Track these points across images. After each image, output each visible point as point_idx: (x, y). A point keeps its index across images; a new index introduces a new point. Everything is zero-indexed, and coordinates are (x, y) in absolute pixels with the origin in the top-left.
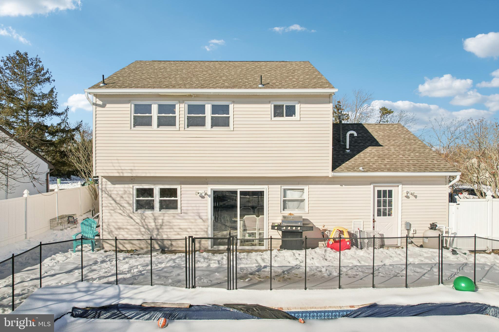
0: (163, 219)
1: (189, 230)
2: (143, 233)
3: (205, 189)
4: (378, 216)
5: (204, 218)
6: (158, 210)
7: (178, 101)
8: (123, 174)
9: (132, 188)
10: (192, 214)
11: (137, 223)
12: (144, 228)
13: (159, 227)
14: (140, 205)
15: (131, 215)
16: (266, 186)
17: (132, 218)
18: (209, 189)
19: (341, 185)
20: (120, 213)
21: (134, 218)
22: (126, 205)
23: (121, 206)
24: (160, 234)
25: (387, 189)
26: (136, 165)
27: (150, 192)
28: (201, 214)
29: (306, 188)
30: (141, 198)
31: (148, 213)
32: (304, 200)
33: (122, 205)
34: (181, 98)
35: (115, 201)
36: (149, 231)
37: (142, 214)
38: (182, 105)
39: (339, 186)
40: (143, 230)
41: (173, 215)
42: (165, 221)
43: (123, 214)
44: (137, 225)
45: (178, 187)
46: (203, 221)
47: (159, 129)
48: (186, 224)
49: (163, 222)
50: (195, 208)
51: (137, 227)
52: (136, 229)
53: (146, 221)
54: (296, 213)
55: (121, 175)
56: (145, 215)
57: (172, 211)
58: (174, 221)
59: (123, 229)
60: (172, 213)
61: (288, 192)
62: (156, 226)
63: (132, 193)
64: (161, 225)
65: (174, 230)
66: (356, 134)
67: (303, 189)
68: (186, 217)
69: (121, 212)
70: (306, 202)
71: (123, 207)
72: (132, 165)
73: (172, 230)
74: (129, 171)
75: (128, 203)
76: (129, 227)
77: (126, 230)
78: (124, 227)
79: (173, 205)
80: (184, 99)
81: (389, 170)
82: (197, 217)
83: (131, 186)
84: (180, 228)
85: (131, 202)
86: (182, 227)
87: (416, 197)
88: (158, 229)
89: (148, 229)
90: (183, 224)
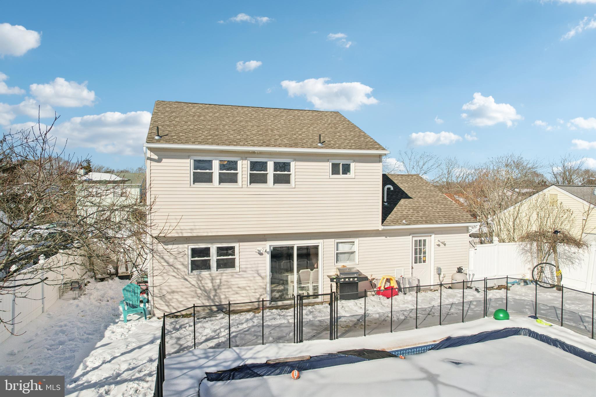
0: (220, 279)
1: (248, 288)
2: (199, 295)
3: (263, 246)
4: (415, 263)
5: (263, 275)
6: (215, 269)
7: (240, 157)
8: (182, 234)
9: (187, 248)
10: (251, 272)
11: (193, 285)
12: (201, 289)
13: (216, 288)
14: (195, 266)
15: (186, 277)
16: (321, 241)
17: (187, 280)
18: (267, 246)
19: (386, 237)
20: (174, 276)
21: (189, 279)
22: (180, 267)
23: (175, 268)
24: (217, 295)
25: (422, 238)
26: (196, 224)
27: (206, 252)
28: (260, 272)
29: (356, 240)
30: (196, 259)
31: (205, 273)
32: (355, 252)
33: (176, 266)
34: (244, 155)
35: (168, 263)
36: (206, 293)
37: (199, 275)
38: (245, 162)
39: (384, 238)
40: (199, 291)
41: (231, 274)
42: (222, 281)
43: (177, 276)
44: (193, 287)
45: (236, 245)
46: (262, 278)
47: (220, 186)
48: (245, 282)
49: (221, 282)
50: (254, 266)
51: (193, 289)
52: (192, 291)
53: (203, 282)
54: (348, 264)
55: (180, 235)
56: (202, 276)
57: (229, 270)
58: (232, 280)
59: (177, 292)
60: (230, 272)
61: (340, 245)
62: (213, 286)
63: (187, 254)
64: (219, 286)
65: (232, 290)
66: (392, 189)
67: (354, 242)
68: (245, 276)
69: (174, 274)
70: (357, 254)
71: (177, 269)
72: (192, 224)
73: (230, 290)
74: (189, 231)
75: (183, 264)
76: (183, 290)
77: (181, 294)
78: (178, 290)
79: (230, 264)
80: (246, 155)
82: (256, 275)
83: (186, 245)
84: (239, 287)
85: (186, 263)
86: (240, 286)
87: (445, 245)
88: (215, 290)
89: (205, 291)
90: (242, 283)
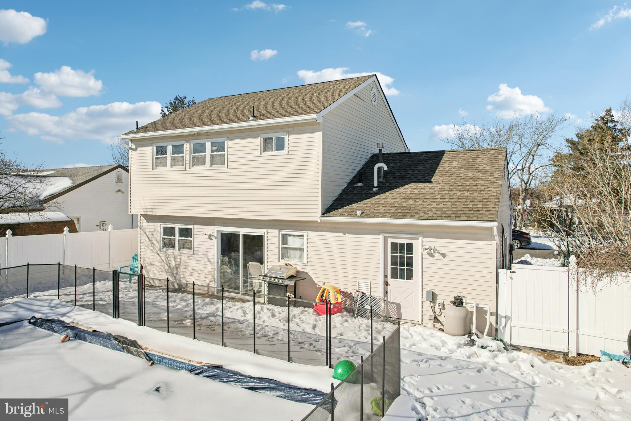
0: (180, 259)
1: (200, 272)
2: (167, 270)
4: (393, 277)
5: (212, 260)
6: (178, 249)
8: (147, 213)
9: (160, 227)
10: (202, 256)
11: (163, 260)
12: (168, 266)
13: (177, 266)
14: (165, 244)
15: (159, 252)
16: (265, 230)
17: (159, 255)
18: (215, 230)
19: (344, 234)
20: (152, 250)
21: (161, 255)
22: (155, 242)
23: (152, 242)
24: (178, 273)
25: (406, 241)
27: (172, 231)
28: (210, 257)
29: (305, 234)
30: (166, 237)
31: (170, 251)
32: (303, 248)
33: (153, 242)
35: (149, 238)
36: (171, 269)
37: (166, 252)
39: (341, 234)
40: (167, 267)
41: (187, 255)
42: (182, 261)
43: (154, 251)
44: (163, 262)
45: (193, 227)
46: (211, 263)
48: (198, 265)
49: (180, 262)
50: (205, 250)
51: (163, 264)
52: (162, 266)
53: (169, 259)
56: (168, 253)
57: (187, 251)
58: (188, 261)
59: (153, 265)
60: (186, 253)
61: (290, 239)
62: (176, 265)
63: (159, 231)
64: (179, 265)
65: (188, 271)
67: (303, 236)
68: (198, 259)
69: (152, 248)
70: (305, 251)
71: (154, 244)
73: (187, 271)
75: (157, 241)
76: (157, 264)
77: (155, 267)
78: (154, 263)
79: (188, 246)
81: (393, 216)
82: (206, 260)
83: (159, 224)
84: (193, 269)
85: (159, 240)
86: (195, 268)
87: (444, 255)
88: (177, 269)
89: (170, 267)
90: (196, 266)
